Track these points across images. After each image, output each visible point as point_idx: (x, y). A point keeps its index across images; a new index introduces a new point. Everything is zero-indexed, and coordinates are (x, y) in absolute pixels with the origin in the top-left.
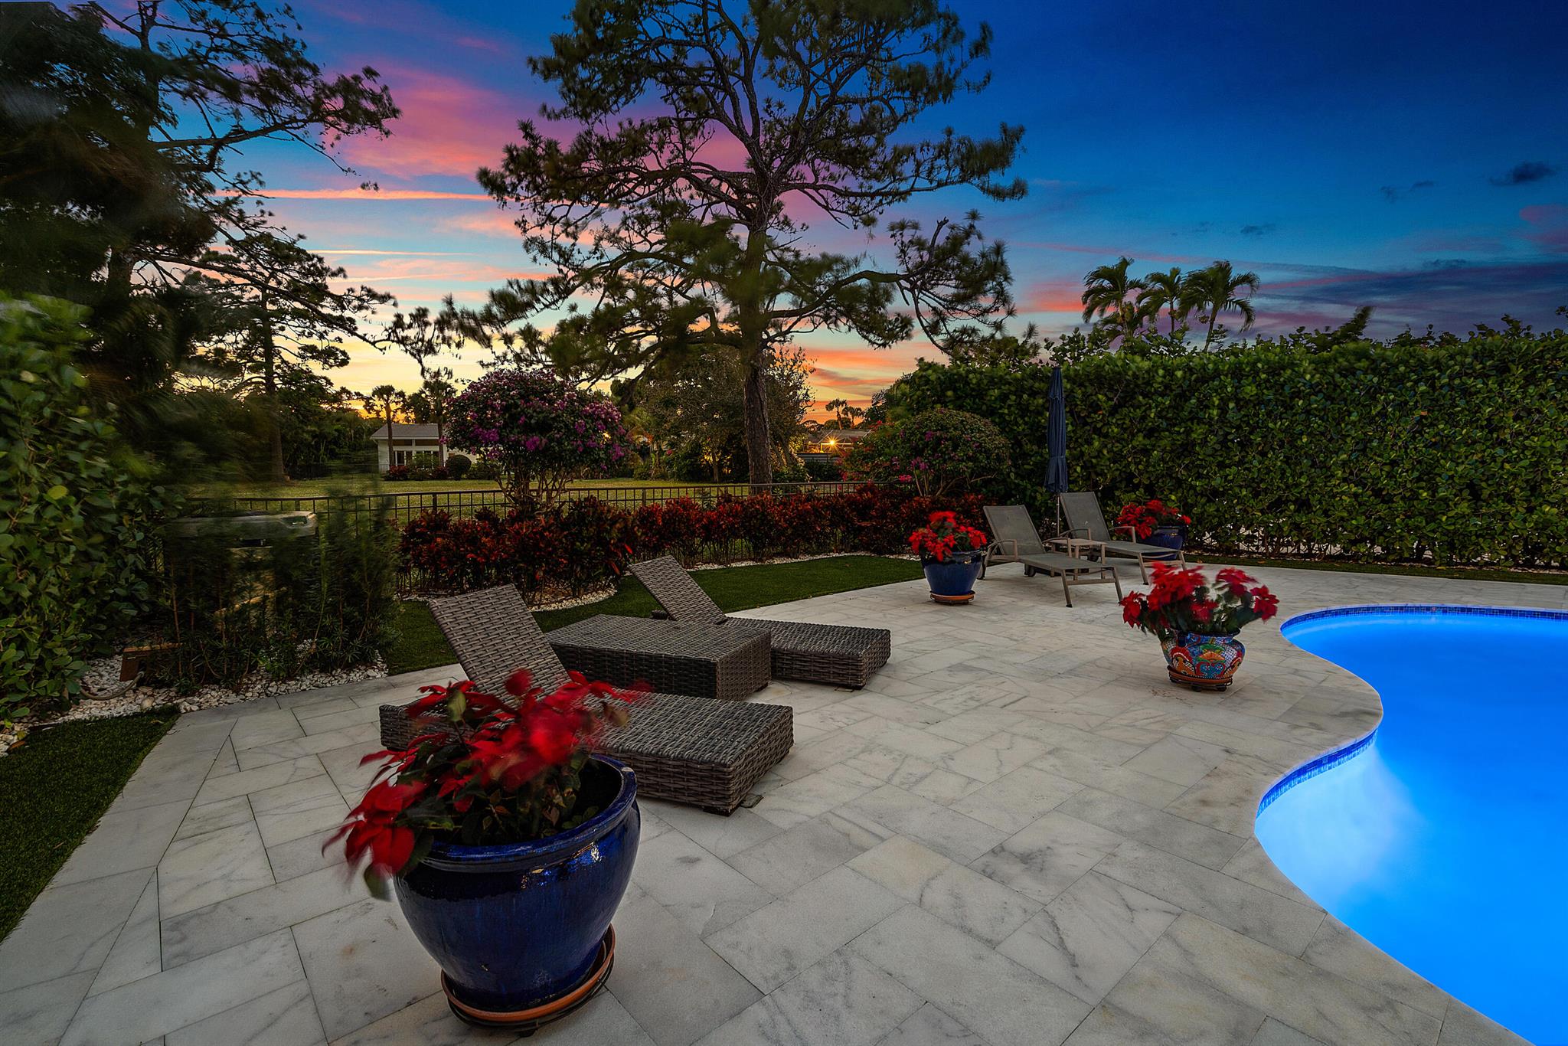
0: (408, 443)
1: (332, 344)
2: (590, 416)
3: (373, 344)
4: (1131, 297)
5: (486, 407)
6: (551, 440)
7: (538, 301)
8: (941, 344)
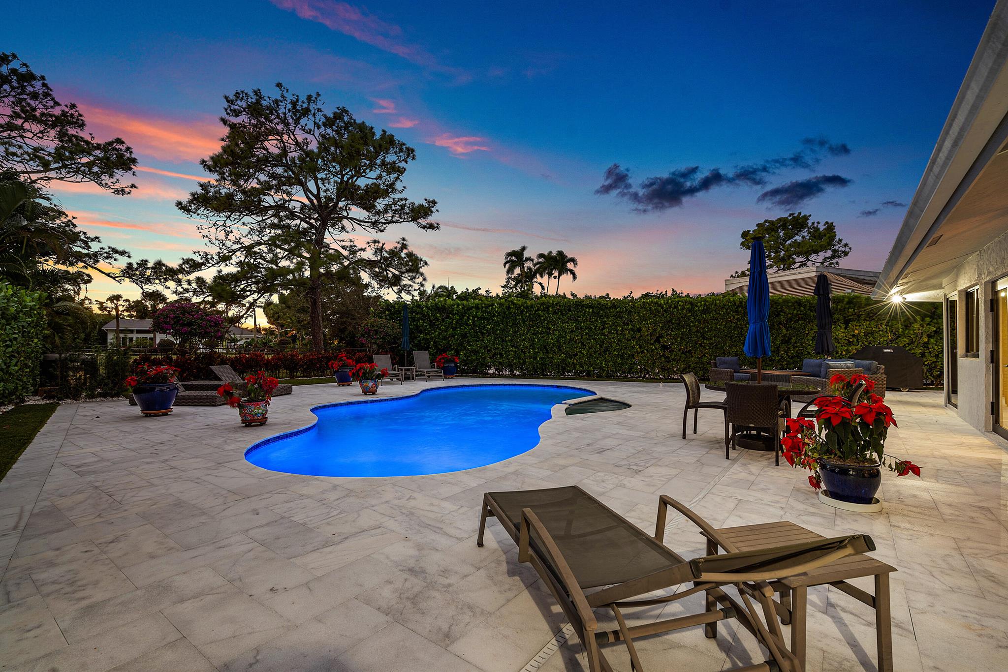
0: (132, 332)
1: (80, 270)
2: (209, 321)
3: (114, 278)
4: (528, 264)
5: (167, 317)
6: (192, 329)
7: (209, 263)
8: (396, 291)
